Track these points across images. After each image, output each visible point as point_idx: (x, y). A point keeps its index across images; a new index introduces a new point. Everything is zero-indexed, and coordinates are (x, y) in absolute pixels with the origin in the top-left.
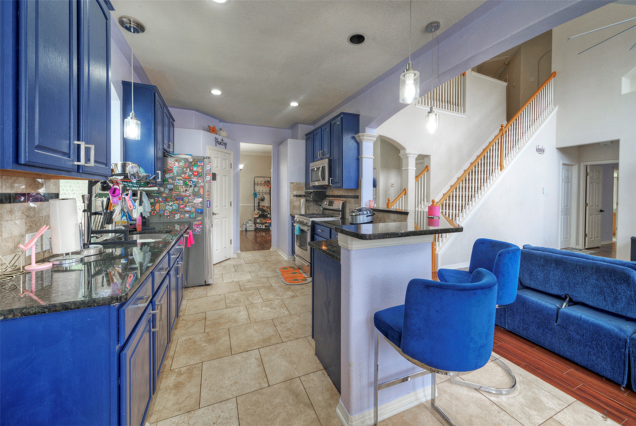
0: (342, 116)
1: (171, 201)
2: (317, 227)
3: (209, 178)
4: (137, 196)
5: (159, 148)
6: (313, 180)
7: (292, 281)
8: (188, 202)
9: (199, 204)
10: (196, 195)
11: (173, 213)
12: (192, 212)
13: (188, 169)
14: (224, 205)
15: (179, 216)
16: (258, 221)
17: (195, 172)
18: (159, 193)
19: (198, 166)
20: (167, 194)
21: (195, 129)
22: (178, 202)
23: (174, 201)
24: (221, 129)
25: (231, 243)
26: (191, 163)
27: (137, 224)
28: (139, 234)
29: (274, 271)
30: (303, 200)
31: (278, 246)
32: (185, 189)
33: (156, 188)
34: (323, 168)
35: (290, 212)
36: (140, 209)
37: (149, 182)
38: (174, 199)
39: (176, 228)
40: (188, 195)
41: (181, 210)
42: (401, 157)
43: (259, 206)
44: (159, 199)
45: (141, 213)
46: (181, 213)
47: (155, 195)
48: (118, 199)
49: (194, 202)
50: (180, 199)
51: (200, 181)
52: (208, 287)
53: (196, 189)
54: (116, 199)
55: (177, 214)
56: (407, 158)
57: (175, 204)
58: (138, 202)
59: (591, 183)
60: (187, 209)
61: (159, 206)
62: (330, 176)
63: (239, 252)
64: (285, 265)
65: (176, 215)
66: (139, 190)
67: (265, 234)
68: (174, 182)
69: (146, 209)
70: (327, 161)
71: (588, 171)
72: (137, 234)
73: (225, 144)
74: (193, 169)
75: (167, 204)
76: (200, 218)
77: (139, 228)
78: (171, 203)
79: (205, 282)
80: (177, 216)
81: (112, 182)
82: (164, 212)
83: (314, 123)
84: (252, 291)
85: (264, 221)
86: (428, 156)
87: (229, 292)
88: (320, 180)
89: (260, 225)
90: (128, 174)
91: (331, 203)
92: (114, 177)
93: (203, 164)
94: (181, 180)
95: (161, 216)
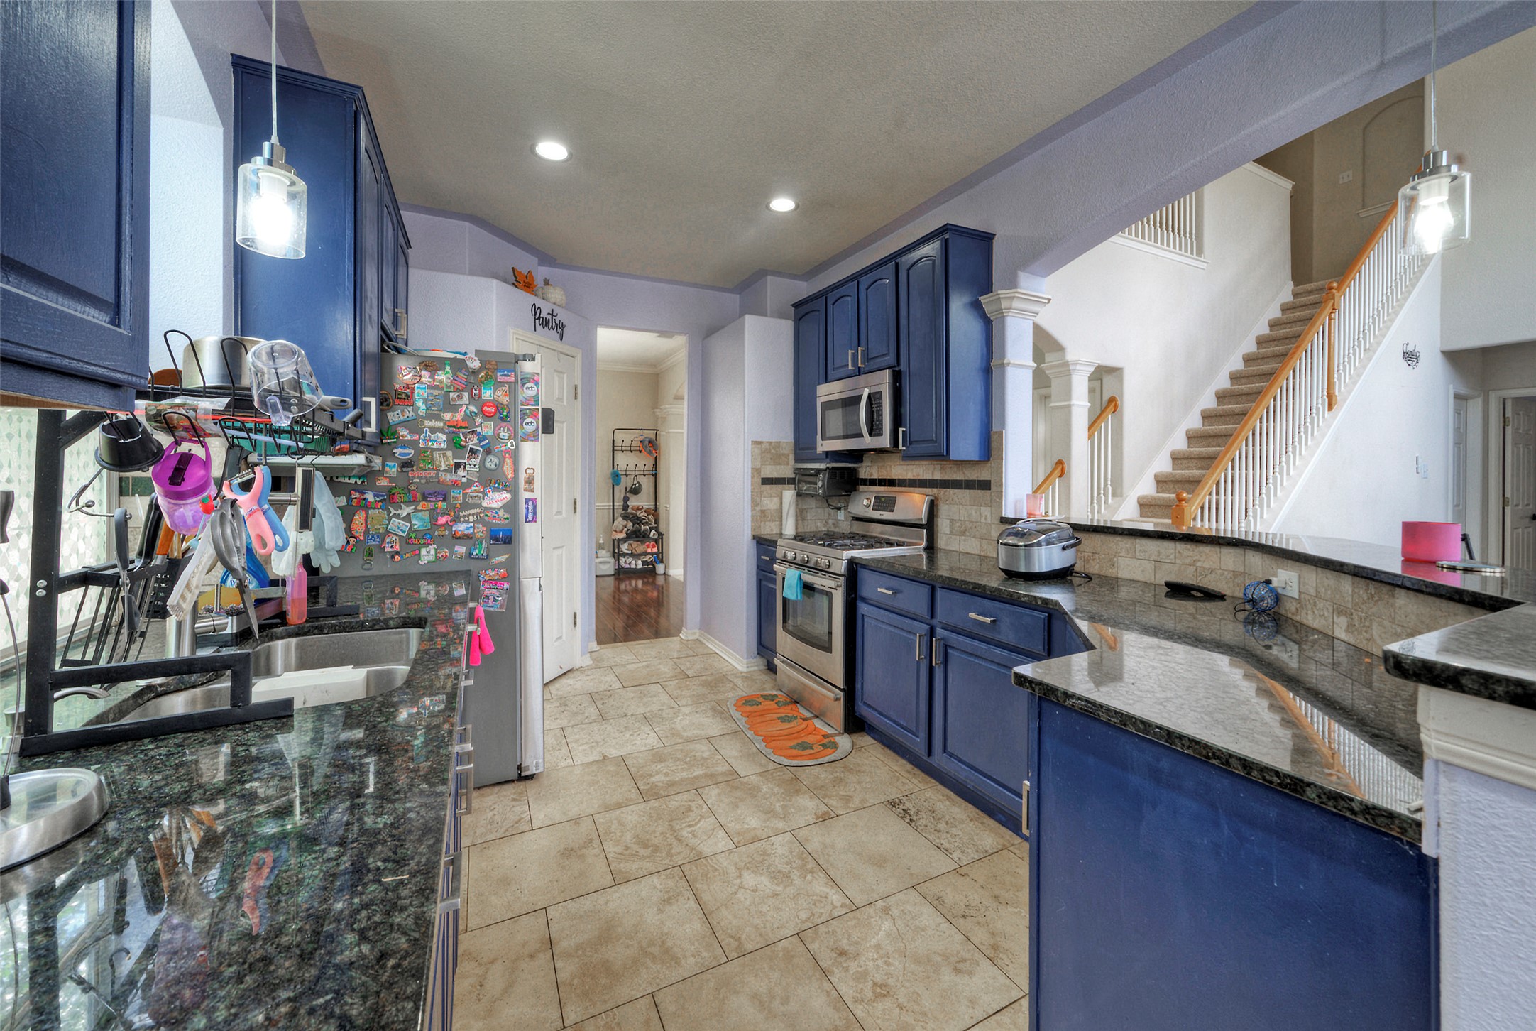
0: (947, 236)
1: (408, 503)
2: (866, 577)
3: (532, 424)
4: (291, 489)
5: (370, 317)
6: (827, 435)
7: (795, 752)
8: (466, 506)
9: (501, 513)
10: (491, 480)
11: (414, 541)
12: (477, 539)
13: (466, 395)
14: (555, 510)
15: (433, 552)
16: (624, 548)
17: (487, 403)
18: (368, 474)
19: (498, 385)
20: (391, 479)
21: (472, 273)
22: (430, 505)
23: (414, 501)
24: (547, 282)
25: (575, 624)
26: (473, 372)
27: (289, 598)
28: (297, 635)
29: (719, 711)
30: (789, 494)
31: (706, 625)
32: (452, 462)
33: (359, 459)
34: (874, 399)
35: (753, 529)
36: (306, 542)
37: (340, 434)
38: (415, 497)
39: (423, 594)
40: (464, 480)
41: (441, 533)
42: (1047, 372)
43: (626, 507)
44: (366, 496)
45: (307, 559)
46: (440, 541)
47: (352, 481)
48: (199, 507)
49: (485, 504)
50: (435, 494)
51: (504, 434)
52: (529, 783)
53: (491, 462)
54: (190, 509)
55: (427, 545)
56: (1068, 374)
57: (420, 514)
58: (292, 513)
59: (1515, 444)
60: (461, 528)
61: (366, 520)
62: (897, 421)
63: (594, 645)
64: (743, 690)
65: (423, 551)
66: (300, 465)
67: (643, 584)
68: (416, 437)
69: (327, 539)
70: (886, 375)
71: (1509, 414)
72: (290, 635)
73: (561, 327)
74: (480, 396)
75: (393, 511)
76: (502, 558)
77: (297, 614)
78: (405, 511)
79: (520, 767)
80: (428, 555)
81: (170, 428)
82: (383, 541)
83: (812, 272)
84: (678, 797)
85: (640, 548)
86: (1115, 371)
87: (607, 808)
88: (861, 435)
89: (630, 560)
90: (249, 389)
91: (885, 503)
92: (177, 400)
93: (513, 379)
94: (441, 430)
95: (370, 554)
